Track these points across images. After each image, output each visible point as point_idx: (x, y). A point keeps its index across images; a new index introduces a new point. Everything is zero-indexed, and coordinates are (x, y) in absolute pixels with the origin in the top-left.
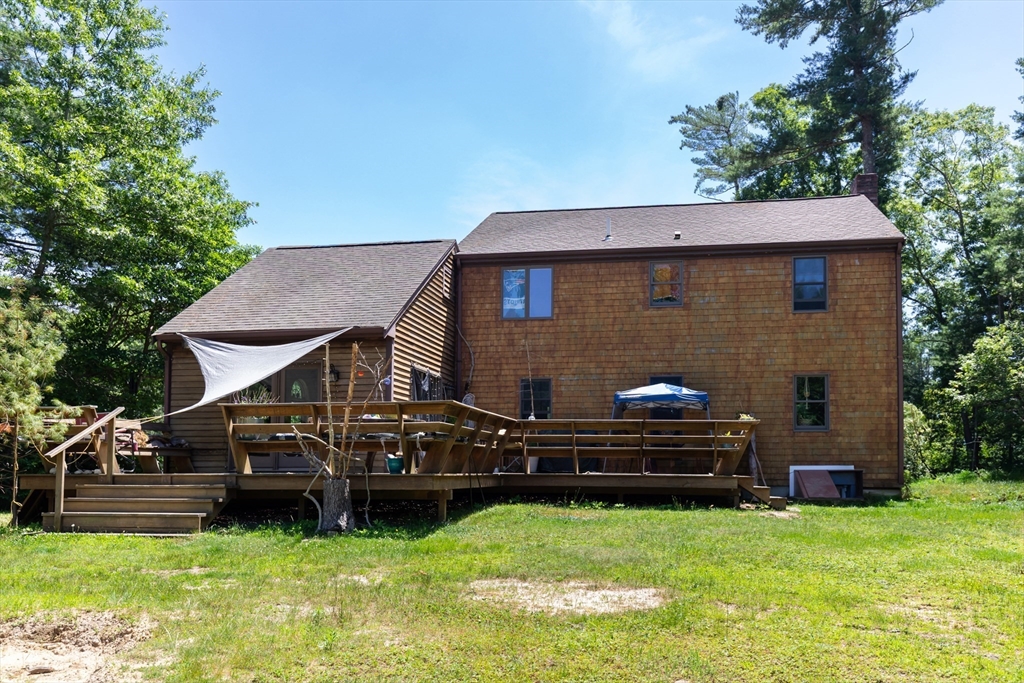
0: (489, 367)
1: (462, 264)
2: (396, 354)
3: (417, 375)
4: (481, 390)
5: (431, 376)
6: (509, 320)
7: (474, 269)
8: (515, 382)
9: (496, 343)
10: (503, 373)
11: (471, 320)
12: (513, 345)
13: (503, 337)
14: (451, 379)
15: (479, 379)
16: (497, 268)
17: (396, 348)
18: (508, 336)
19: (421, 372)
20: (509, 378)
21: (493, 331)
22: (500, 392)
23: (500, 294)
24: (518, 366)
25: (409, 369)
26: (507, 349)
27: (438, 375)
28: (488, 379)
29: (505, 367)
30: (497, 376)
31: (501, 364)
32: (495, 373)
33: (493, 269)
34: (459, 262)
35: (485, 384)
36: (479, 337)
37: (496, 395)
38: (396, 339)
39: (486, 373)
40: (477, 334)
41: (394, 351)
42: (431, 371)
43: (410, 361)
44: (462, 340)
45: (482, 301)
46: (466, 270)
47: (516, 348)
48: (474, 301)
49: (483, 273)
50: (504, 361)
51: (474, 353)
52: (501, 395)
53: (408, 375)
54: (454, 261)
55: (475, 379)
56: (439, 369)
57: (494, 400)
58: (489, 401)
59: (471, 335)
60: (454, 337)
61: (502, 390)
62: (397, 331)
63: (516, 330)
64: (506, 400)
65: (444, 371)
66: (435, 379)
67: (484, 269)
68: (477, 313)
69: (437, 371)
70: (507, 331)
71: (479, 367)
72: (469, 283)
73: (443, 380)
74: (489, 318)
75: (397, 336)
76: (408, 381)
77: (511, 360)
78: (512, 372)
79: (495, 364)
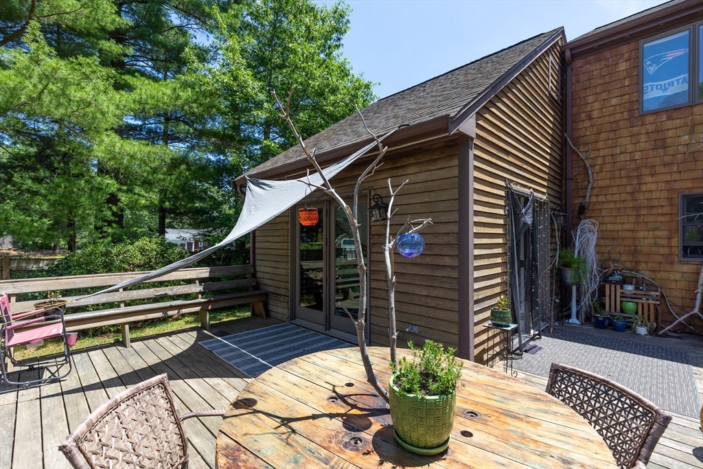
0: (618, 182)
1: (572, 56)
2: (476, 168)
3: (514, 201)
4: (604, 213)
5: (535, 200)
6: (656, 113)
7: (591, 58)
8: (670, 199)
9: (630, 148)
10: (644, 188)
11: (587, 124)
12: (664, 147)
13: (643, 138)
14: (558, 202)
15: (602, 199)
16: (632, 45)
17: (477, 157)
18: (654, 136)
19: (520, 195)
20: (656, 195)
21: (625, 132)
22: (638, 215)
23: (637, 78)
24: (677, 177)
25: (502, 193)
26: (651, 154)
27: (545, 197)
28: (616, 198)
29: (649, 179)
30: (632, 193)
31: (639, 177)
32: (629, 189)
33: (624, 49)
34: (568, 54)
35: (612, 206)
36: (600, 145)
37: (632, 219)
38: (476, 142)
39: (615, 190)
40: (596, 142)
41: (473, 163)
42: (536, 194)
43: (503, 179)
44: (574, 152)
45: (604, 96)
46: (579, 63)
47: (671, 151)
48: (590, 99)
49: (606, 59)
50: (645, 171)
51: (593, 166)
52: (641, 219)
53: (502, 202)
54: (562, 53)
55: (594, 199)
56: (545, 190)
57: (627, 226)
58: (618, 227)
59: (586, 144)
60: (561, 150)
61: (643, 212)
62: (478, 126)
63: (670, 124)
64: (651, 226)
65: (551, 192)
66: (541, 204)
67: (607, 54)
68: (596, 114)
69: (543, 193)
70: (651, 128)
71: (601, 183)
72: (582, 78)
73: (551, 205)
74: (618, 117)
75: (478, 136)
76: (501, 212)
77: (660, 169)
78: (662, 186)
79: (628, 177)
